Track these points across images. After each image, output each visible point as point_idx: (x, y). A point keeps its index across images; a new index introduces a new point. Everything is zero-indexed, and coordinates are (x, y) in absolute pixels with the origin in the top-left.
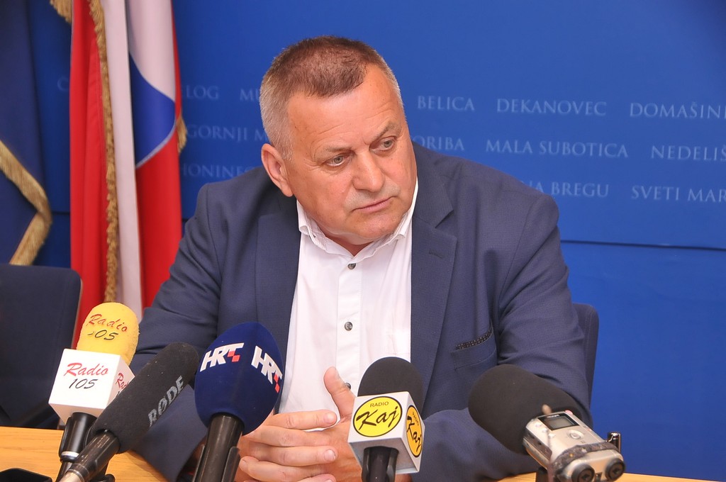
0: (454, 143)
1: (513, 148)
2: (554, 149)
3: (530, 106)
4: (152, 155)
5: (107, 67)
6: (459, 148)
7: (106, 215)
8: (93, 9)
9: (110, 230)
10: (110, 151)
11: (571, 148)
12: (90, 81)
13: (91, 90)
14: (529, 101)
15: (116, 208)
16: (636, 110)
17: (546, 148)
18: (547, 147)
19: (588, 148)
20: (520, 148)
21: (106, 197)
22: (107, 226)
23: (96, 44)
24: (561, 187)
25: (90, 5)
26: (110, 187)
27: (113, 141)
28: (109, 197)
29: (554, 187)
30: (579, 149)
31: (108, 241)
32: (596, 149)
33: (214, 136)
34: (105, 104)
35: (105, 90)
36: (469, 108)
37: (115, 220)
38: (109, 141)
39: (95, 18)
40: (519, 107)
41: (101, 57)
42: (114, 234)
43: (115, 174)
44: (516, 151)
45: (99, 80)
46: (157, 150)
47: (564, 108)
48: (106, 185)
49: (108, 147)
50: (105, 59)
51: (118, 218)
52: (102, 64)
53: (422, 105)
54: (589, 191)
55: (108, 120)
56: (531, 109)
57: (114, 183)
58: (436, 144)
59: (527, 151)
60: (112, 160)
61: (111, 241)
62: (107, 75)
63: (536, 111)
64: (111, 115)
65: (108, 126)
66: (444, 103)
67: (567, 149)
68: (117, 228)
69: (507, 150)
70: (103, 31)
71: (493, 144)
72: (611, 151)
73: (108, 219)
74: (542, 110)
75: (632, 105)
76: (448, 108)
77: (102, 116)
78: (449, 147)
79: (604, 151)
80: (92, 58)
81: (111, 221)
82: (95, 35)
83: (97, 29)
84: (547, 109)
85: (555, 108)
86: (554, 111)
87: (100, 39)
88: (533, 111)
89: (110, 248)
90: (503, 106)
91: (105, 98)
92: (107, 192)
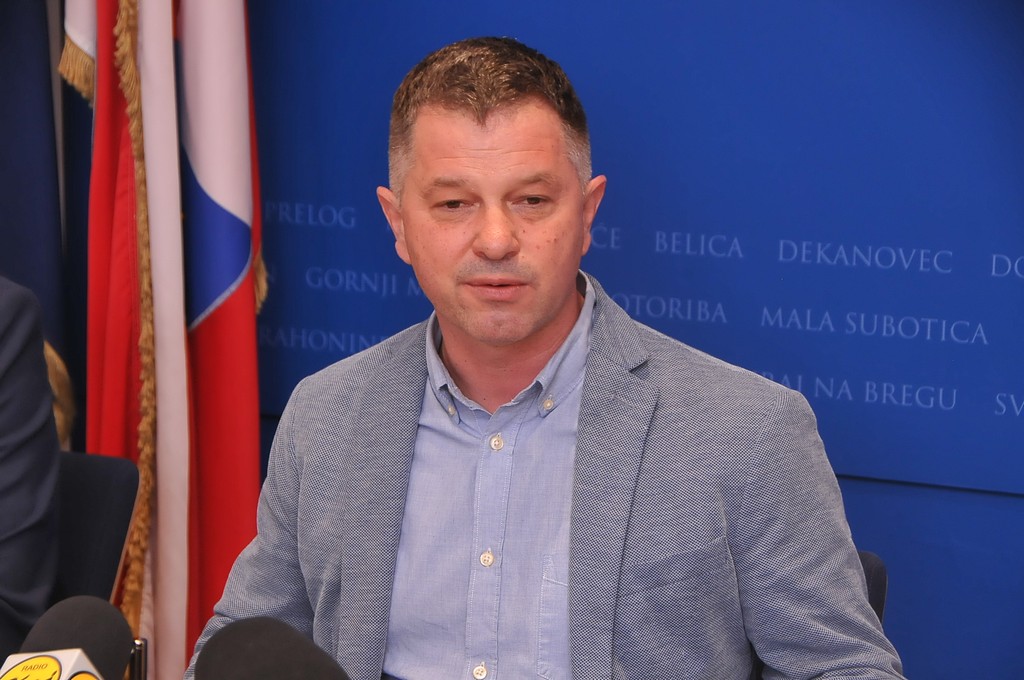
0: (712, 309)
1: (803, 321)
2: (869, 327)
3: (831, 254)
4: (211, 309)
5: (144, 169)
6: (719, 318)
7: (139, 402)
8: (124, 79)
9: (144, 426)
10: (146, 303)
11: (896, 325)
12: (119, 190)
13: (119, 205)
14: (828, 245)
15: (154, 392)
16: (1002, 266)
17: (857, 324)
18: (857, 322)
19: (923, 326)
20: (815, 322)
21: (139, 375)
22: (139, 421)
23: (128, 135)
24: (879, 390)
25: (121, 73)
26: (146, 359)
27: (151, 285)
28: (143, 376)
29: (869, 388)
30: (909, 328)
31: (140, 444)
32: (936, 328)
33: (347, 287)
34: (141, 228)
35: (141, 206)
36: (735, 253)
37: (151, 411)
38: (145, 286)
39: (127, 93)
40: (812, 256)
41: (135, 153)
42: (150, 433)
43: (153, 339)
44: (808, 327)
45: (133, 189)
46: (219, 301)
47: (885, 258)
48: (139, 355)
49: (143, 296)
50: (142, 157)
51: (155, 409)
52: (137, 164)
53: (661, 246)
54: (925, 397)
55: (144, 253)
56: (832, 257)
57: (152, 353)
58: (684, 310)
59: (826, 327)
60: (149, 315)
61: (144, 444)
62: (144, 182)
63: (841, 261)
64: (148, 245)
65: (144, 262)
66: (695, 245)
67: (889, 326)
68: (154, 425)
69: (794, 324)
70: (139, 113)
71: (773, 313)
72: (961, 332)
73: (141, 410)
74: (850, 260)
75: (994, 257)
76: (702, 252)
77: (134, 246)
78: (703, 315)
79: (948, 332)
80: (122, 156)
81: (146, 414)
82: (127, 121)
83: (130, 109)
84: (859, 259)
85: (871, 258)
86: (868, 263)
87: (133, 126)
88: (835, 262)
89: (143, 456)
90: (788, 251)
91: (141, 218)
92: (140, 366)
